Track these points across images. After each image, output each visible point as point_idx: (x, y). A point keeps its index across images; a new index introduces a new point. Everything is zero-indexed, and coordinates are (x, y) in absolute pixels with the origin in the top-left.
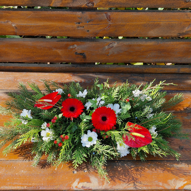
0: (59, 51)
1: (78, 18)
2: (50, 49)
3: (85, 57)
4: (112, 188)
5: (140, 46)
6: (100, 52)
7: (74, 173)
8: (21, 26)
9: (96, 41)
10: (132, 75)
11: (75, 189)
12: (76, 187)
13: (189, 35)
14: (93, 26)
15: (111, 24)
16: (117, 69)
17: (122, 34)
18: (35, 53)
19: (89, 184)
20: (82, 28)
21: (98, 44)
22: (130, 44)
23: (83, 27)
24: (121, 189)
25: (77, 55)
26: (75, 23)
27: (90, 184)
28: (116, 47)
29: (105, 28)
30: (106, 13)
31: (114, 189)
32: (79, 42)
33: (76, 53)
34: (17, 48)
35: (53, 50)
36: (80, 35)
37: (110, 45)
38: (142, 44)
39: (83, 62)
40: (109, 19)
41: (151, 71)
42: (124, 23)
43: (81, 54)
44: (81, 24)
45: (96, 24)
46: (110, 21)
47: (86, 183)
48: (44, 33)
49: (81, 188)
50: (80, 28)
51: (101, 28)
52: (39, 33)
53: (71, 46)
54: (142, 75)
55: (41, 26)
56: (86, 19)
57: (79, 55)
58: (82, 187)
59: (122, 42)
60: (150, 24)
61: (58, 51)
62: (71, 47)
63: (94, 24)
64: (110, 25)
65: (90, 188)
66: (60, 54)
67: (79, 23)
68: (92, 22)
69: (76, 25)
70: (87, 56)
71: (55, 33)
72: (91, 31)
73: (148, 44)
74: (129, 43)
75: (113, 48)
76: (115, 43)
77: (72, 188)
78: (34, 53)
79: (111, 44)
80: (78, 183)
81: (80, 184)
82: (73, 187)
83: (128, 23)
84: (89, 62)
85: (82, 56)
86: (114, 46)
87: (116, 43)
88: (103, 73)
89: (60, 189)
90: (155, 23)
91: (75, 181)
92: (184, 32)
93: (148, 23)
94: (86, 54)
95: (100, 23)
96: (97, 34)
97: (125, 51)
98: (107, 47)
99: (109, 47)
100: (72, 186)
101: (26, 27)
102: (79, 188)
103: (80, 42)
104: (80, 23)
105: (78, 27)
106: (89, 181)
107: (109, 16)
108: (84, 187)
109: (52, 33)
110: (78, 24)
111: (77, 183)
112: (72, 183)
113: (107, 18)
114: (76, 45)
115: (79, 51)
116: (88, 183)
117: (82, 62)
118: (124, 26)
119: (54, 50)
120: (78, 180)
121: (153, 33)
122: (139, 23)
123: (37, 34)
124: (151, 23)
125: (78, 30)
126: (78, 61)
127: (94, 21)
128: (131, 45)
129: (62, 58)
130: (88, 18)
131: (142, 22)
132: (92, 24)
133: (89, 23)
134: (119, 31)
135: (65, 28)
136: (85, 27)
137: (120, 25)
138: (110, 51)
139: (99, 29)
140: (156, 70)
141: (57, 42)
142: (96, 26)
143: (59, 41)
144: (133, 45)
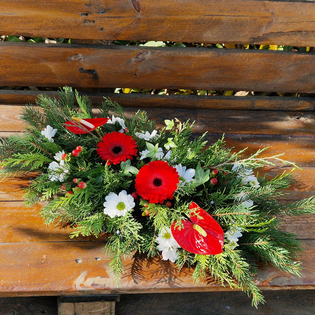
0: (52, 66)
1: (86, 4)
2: (37, 60)
3: (96, 77)
4: (146, 286)
5: (189, 58)
6: (122, 68)
7: (77, 262)
9: (115, 49)
10: (176, 111)
11: (80, 289)
12: (82, 285)
13: (268, 42)
14: (111, 21)
15: (141, 17)
16: (151, 101)
17: (159, 37)
18: (8, 69)
19: (104, 279)
20: (92, 24)
21: (119, 54)
22: (173, 55)
23: (94, 22)
24: (161, 287)
25: (83, 74)
26: (80, 13)
27: (108, 279)
28: (151, 60)
29: (131, 25)
31: (149, 287)
32: (87, 50)
33: (82, 69)
35: (41, 64)
36: (87, 35)
37: (140, 56)
38: (193, 56)
39: (94, 86)
40: (137, 9)
41: (207, 105)
42: (163, 17)
43: (89, 71)
44: (90, 16)
45: (116, 17)
46: (139, 11)
47: (98, 278)
49: (90, 286)
50: (88, 24)
51: (125, 24)
52: (17, 31)
53: (72, 56)
54: (193, 111)
55: (21, 18)
56: (97, 7)
57: (87, 74)
58: (93, 285)
59: (159, 51)
60: (206, 20)
61: (49, 66)
62: (73, 58)
63: (111, 17)
64: (139, 19)
65: (107, 286)
66: (54, 71)
67: (87, 14)
68: (109, 12)
69: (81, 18)
70: (99, 76)
71: (45, 31)
72: (108, 28)
73: (203, 56)
74: (171, 52)
75: (144, 62)
76: (148, 53)
77: (73, 287)
78: (6, 68)
79: (142, 53)
80: (86, 279)
81: (88, 280)
82: (75, 285)
83: (168, 17)
84: (104, 86)
85: (92, 75)
86: (147, 58)
87: (149, 52)
88: (128, 107)
89: (52, 290)
90: (214, 18)
91: (79, 275)
92: (261, 34)
93: (202, 17)
94: (98, 71)
95: (123, 15)
96: (116, 34)
97: (165, 69)
98: (133, 60)
99: (138, 60)
100: (74, 283)
102: (87, 287)
103: (87, 49)
104: (89, 14)
105: (85, 22)
106: (105, 275)
107: (138, 2)
108: (97, 285)
109: (39, 32)
110: (84, 17)
111: (83, 279)
112: (74, 279)
113: (135, 7)
114: (80, 55)
115: (86, 66)
116: (102, 277)
117: (89, 86)
118: (162, 21)
119: (43, 63)
120: (84, 274)
121: (210, 36)
122: (187, 17)
123: (13, 32)
124: (207, 17)
125: (85, 26)
126: (84, 83)
127: (112, 11)
128: (174, 58)
129: (56, 78)
130: (101, 5)
131: (192, 15)
132: (108, 17)
133: (104, 14)
134: (153, 31)
135: (63, 22)
136: (98, 22)
137: (155, 20)
138: (140, 67)
139: (120, 26)
140: (216, 103)
141: (48, 48)
142: (116, 21)
143: (52, 47)
144: (178, 57)
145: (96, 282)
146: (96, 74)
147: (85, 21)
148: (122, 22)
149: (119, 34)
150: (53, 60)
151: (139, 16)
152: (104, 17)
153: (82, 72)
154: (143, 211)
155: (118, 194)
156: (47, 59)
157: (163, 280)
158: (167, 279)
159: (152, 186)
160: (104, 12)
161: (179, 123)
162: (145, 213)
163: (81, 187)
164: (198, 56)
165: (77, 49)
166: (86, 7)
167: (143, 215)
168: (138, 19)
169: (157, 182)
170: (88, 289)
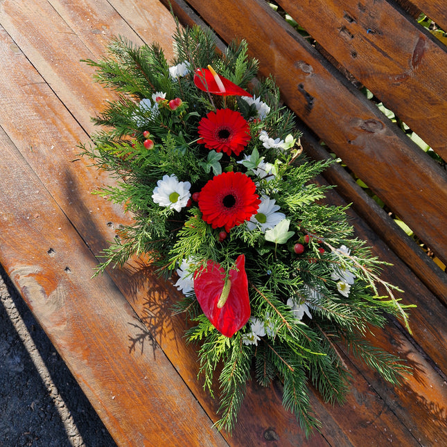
0: (277, 58)
1: (360, 5)
2: (268, 39)
3: (308, 108)
5: (425, 178)
6: (342, 122)
7: (49, 252)
9: (350, 91)
10: (357, 218)
11: (12, 277)
14: (372, 51)
15: (412, 75)
17: (412, 120)
18: (240, 28)
19: (41, 295)
20: (348, 38)
21: (350, 103)
22: (410, 157)
23: (352, 37)
25: (299, 93)
26: (346, 13)
27: (43, 298)
28: (378, 140)
29: (391, 75)
30: (421, 38)
32: (321, 67)
33: (301, 86)
36: (334, 51)
37: (371, 125)
38: (433, 180)
40: (416, 60)
42: (439, 98)
43: (308, 96)
44: (353, 25)
45: (381, 51)
46: (415, 64)
47: (39, 288)
49: (22, 286)
50: (344, 35)
51: (384, 69)
53: (302, 62)
54: (374, 238)
56: (371, 19)
57: (303, 96)
58: (24, 288)
59: (398, 138)
61: (276, 56)
62: (301, 66)
63: (376, 47)
64: (407, 76)
65: (32, 304)
66: (276, 65)
67: (352, 20)
68: (379, 38)
69: (342, 21)
70: (313, 110)
71: (295, 8)
72: (361, 58)
74: (410, 152)
75: (370, 135)
76: (382, 129)
77: (11, 269)
78: (239, 25)
79: (375, 123)
80: (29, 275)
81: (30, 279)
84: (309, 125)
85: (306, 103)
86: (376, 134)
87: (385, 130)
91: (30, 264)
94: (315, 102)
95: (392, 55)
96: (365, 75)
97: (387, 165)
98: (361, 122)
99: (366, 128)
100: (16, 267)
102: (18, 284)
103: (323, 67)
104: (354, 23)
105: (342, 30)
106: (46, 292)
107: (424, 50)
108: (27, 292)
110: (347, 21)
111: (27, 272)
112: (21, 263)
114: (311, 68)
115: (308, 88)
116: (42, 291)
118: (433, 102)
119: (272, 47)
125: (339, 35)
127: (383, 38)
128: (408, 161)
130: (377, 20)
132: (372, 44)
133: (370, 35)
134: (411, 107)
135: (320, 11)
136: (357, 39)
137: (426, 93)
138: (360, 137)
139: (377, 67)
140: (410, 256)
141: (286, 33)
142: (377, 56)
143: (291, 34)
144: (413, 165)
145: (30, 290)
146: (311, 104)
147: (344, 29)
148: (383, 64)
149: (369, 76)
150: (283, 52)
151: (410, 72)
152: (368, 40)
153: (299, 90)
156: (278, 46)
160: (372, 32)
164: (439, 186)
165: (312, 59)
166: (357, 8)
168: (405, 75)
170: (16, 286)
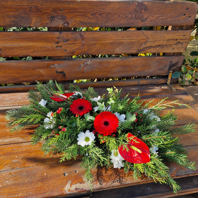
0: (42, 71)
1: (57, 38)
2: (34, 69)
3: (64, 75)
4: (107, 186)
5: (108, 62)
6: (77, 70)
7: (65, 175)
8: (5, 48)
11: (68, 193)
12: (69, 190)
13: (145, 52)
14: (70, 46)
19: (82, 184)
20: (60, 48)
22: (101, 61)
23: (61, 47)
24: (116, 185)
25: (58, 74)
26: (54, 43)
27: (84, 184)
28: (90, 65)
29: (80, 47)
30: (80, 33)
31: (109, 186)
32: (59, 62)
33: (57, 72)
34: (3, 70)
35: (37, 70)
36: (59, 54)
37: (85, 63)
38: (110, 61)
39: (64, 80)
40: (83, 38)
42: (95, 42)
43: (61, 72)
45: (72, 44)
46: (83, 40)
47: (79, 184)
48: (27, 54)
49: (74, 190)
51: (77, 47)
52: (23, 54)
53: (52, 65)
55: (24, 47)
56: (63, 39)
57: (60, 74)
58: (76, 189)
59: (94, 60)
60: (116, 42)
62: (52, 66)
63: (70, 44)
64: (84, 44)
65: (84, 189)
66: (43, 73)
67: (58, 43)
69: (55, 45)
70: (66, 74)
71: (37, 53)
72: (68, 50)
73: (115, 61)
75: (87, 66)
76: (89, 61)
77: (64, 192)
78: (19, 74)
80: (71, 186)
81: (73, 186)
82: (65, 191)
83: (98, 42)
84: (69, 79)
85: (62, 75)
86: (88, 64)
87: (90, 61)
89: (51, 196)
90: (120, 41)
91: (67, 183)
92: (142, 48)
93: (114, 41)
94: (65, 72)
95: (76, 42)
97: (98, 68)
98: (82, 65)
99: (85, 65)
100: (64, 189)
101: (10, 48)
104: (59, 43)
106: (82, 182)
108: (78, 189)
110: (56, 44)
111: (69, 186)
112: (64, 187)
113: (81, 38)
114: (56, 64)
115: (59, 70)
117: (62, 80)
118: (95, 44)
120: (69, 183)
121: (118, 50)
122: (107, 42)
123: (21, 55)
125: (57, 49)
126: (59, 79)
127: (70, 41)
128: (101, 63)
129: (45, 77)
130: (65, 38)
131: (109, 40)
132: (68, 44)
133: (66, 42)
134: (91, 50)
135: (46, 48)
136: (63, 47)
137: (92, 44)
138: (85, 69)
139: (75, 48)
142: (72, 46)
143: (41, 61)
144: (103, 62)
145: (78, 187)
147: (57, 47)
148: (76, 46)
149: (74, 52)
150: (43, 68)
151: (84, 42)
152: (66, 44)
154: (100, 141)
155: (85, 133)
156: (39, 68)
157: (116, 180)
158: (118, 179)
159: (104, 126)
161: (116, 89)
162: (102, 142)
163: (64, 131)
164: (113, 61)
165: (54, 62)
166: (57, 39)
167: (101, 143)
168: (83, 44)
169: (106, 123)
170: (73, 192)
